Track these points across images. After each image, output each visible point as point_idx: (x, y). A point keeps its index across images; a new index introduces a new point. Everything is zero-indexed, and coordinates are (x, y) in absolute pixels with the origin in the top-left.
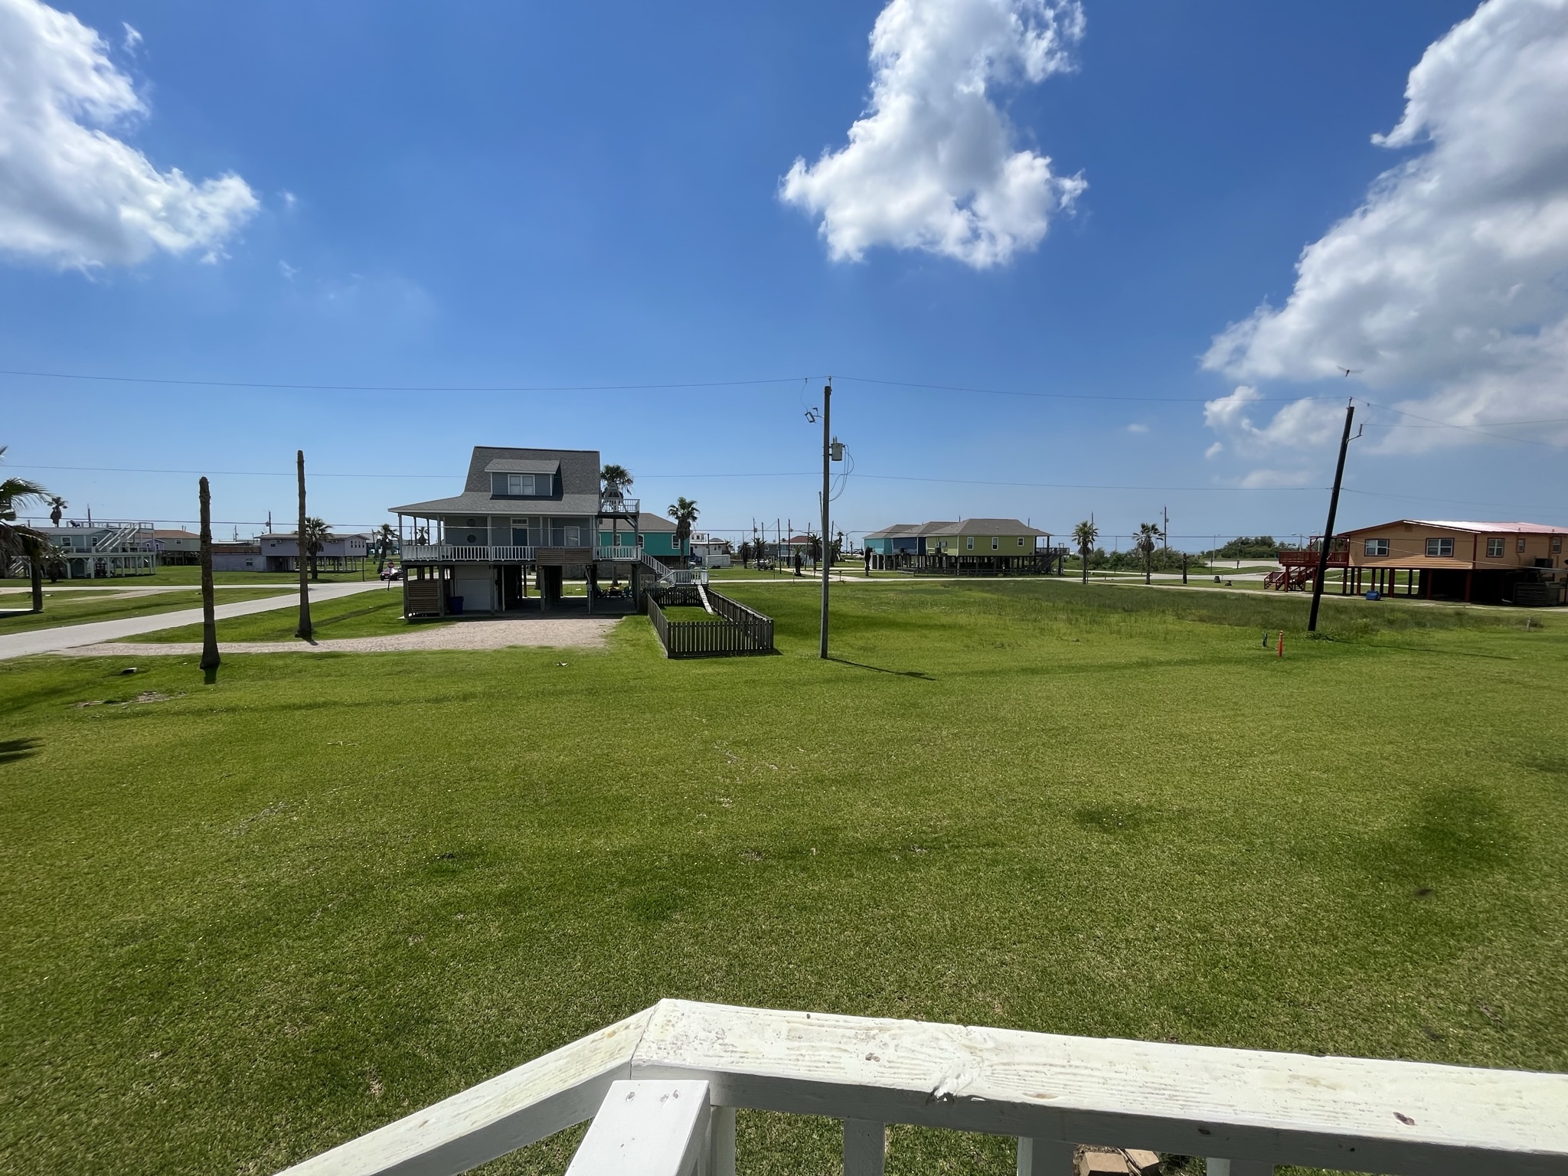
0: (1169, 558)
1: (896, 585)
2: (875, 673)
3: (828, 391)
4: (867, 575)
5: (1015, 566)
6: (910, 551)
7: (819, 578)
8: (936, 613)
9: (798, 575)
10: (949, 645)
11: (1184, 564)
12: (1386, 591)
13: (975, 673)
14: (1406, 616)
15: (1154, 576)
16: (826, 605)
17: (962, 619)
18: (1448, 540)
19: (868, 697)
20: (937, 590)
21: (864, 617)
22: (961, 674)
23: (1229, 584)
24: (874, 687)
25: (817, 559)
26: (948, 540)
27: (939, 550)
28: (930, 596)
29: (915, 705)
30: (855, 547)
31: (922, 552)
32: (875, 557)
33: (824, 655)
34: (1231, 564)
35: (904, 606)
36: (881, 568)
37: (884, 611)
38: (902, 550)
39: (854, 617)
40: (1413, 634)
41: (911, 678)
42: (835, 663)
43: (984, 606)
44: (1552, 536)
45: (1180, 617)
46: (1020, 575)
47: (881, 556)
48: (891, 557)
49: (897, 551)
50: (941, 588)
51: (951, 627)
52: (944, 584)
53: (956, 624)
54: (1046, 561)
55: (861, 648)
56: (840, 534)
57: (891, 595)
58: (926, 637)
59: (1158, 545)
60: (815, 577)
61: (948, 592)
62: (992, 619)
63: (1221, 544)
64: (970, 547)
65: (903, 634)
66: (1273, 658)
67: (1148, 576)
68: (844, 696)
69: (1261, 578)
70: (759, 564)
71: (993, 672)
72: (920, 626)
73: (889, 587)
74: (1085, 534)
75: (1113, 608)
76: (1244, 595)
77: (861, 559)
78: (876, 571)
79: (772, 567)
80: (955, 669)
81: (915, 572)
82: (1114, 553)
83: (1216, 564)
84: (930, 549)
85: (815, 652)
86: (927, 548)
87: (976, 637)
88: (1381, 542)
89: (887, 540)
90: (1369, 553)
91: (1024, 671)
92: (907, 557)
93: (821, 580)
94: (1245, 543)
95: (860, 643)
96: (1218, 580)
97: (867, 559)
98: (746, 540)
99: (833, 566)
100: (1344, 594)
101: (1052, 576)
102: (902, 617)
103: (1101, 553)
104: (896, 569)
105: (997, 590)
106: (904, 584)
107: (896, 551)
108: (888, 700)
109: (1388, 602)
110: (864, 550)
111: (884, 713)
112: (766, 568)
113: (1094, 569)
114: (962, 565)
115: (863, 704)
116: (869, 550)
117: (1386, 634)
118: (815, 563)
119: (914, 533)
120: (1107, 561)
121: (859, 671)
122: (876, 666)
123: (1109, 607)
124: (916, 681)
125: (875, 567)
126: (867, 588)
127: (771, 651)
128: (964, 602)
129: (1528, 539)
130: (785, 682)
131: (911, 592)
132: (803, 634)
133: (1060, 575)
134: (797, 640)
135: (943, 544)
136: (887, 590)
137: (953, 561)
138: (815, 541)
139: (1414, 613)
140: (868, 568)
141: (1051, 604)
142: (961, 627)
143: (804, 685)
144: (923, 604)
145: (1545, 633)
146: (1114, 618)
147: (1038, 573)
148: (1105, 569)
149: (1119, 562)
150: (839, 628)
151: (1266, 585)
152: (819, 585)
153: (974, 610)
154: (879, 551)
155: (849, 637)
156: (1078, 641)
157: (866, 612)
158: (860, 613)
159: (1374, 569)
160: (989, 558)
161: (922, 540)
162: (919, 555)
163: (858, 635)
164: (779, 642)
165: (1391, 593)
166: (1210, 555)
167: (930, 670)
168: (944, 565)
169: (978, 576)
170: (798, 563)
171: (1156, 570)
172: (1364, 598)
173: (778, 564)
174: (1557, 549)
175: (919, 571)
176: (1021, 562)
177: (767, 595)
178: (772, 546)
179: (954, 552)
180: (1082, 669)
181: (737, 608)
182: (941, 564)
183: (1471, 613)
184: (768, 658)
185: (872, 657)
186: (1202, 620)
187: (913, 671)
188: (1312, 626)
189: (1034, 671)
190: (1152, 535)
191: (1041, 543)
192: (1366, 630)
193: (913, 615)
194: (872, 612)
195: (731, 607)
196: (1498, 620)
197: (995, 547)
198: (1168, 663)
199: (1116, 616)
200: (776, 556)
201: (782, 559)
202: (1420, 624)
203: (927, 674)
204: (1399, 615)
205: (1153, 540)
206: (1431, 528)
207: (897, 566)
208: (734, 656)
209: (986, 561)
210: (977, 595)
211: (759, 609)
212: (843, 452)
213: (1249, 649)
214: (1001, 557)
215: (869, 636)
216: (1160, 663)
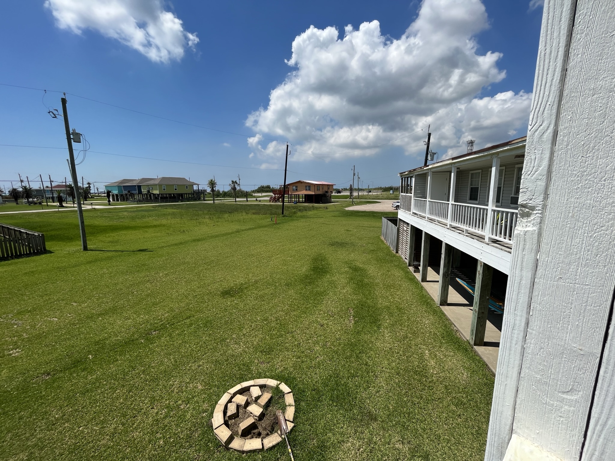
0: (242, 193)
1: (128, 208)
2: (120, 253)
3: (64, 101)
4: (110, 205)
5: (186, 197)
6: (133, 192)
7: (76, 207)
8: (151, 220)
9: (62, 206)
10: (159, 234)
11: (246, 195)
12: (298, 201)
13: (172, 245)
14: (303, 208)
15: (237, 199)
16: (82, 222)
17: (164, 222)
18: (309, 186)
19: (117, 266)
20: (150, 210)
21: (110, 226)
22: (166, 246)
23: (260, 201)
24: (120, 260)
25: (74, 198)
26: (153, 186)
27: (149, 191)
28: (147, 213)
29: (144, 265)
30: (100, 190)
31: (140, 192)
33: (85, 248)
34: (260, 194)
35: (133, 218)
36: (118, 200)
37: (121, 222)
38: (129, 192)
39: (103, 226)
40: (304, 213)
41: (140, 252)
42: (94, 252)
43: (174, 215)
44: (328, 185)
45: (247, 213)
46: (188, 201)
47: (117, 195)
48: (123, 195)
49: (126, 192)
50: (152, 208)
51: (159, 226)
53: (161, 224)
54: (198, 195)
55: (110, 242)
56: (89, 184)
57: (125, 213)
58: (147, 232)
59: (238, 188)
60: (74, 207)
61: (156, 210)
62: (178, 220)
63: (256, 188)
64: (164, 189)
65: (134, 232)
66: (274, 224)
67: (236, 199)
68: (103, 268)
69: (268, 199)
70: (28, 202)
71: (181, 243)
72: (143, 227)
73: (123, 210)
74: (212, 184)
75: (225, 212)
76: (264, 204)
79: (40, 203)
80: (163, 245)
81: (137, 202)
82: (223, 191)
83: (256, 195)
84: (144, 191)
85: (79, 248)
86: (142, 190)
87: (172, 229)
88: (296, 187)
89: (118, 186)
90: (293, 190)
91: (194, 241)
92: (132, 195)
93: (77, 209)
94: (263, 187)
95: (109, 239)
96: (257, 200)
97: (108, 196)
98: (15, 187)
99: (87, 201)
100: (289, 203)
101: (202, 201)
102: (133, 224)
103: (219, 191)
104: (127, 201)
105: (179, 208)
106: (132, 208)
108: (129, 265)
109: (299, 204)
111: (127, 272)
112: (35, 203)
113: (217, 198)
114: (161, 198)
115: (114, 270)
117: (299, 214)
119: (134, 184)
120: (221, 194)
121: (110, 254)
122: (120, 249)
123: (224, 211)
124: (144, 253)
126: (110, 211)
127: (44, 251)
128: (164, 214)
129: (324, 186)
130: (58, 268)
131: (137, 211)
132: (69, 239)
133: (204, 200)
134: (65, 243)
135: (151, 188)
136: (123, 211)
137: (157, 196)
138: (70, 186)
139: (304, 207)
140: (109, 201)
141: (202, 212)
142: (164, 226)
143: (73, 267)
144: (143, 217)
145: (328, 210)
146: (226, 216)
147: (195, 200)
148: (221, 197)
149: (225, 195)
150: (94, 233)
151: (270, 201)
152: (76, 211)
153: (169, 217)
154: (115, 192)
155: (101, 237)
156: (214, 226)
157: (111, 223)
158: (107, 224)
159: (295, 195)
160: (174, 194)
161: (139, 187)
162: (139, 194)
163: (107, 235)
164: (49, 245)
165: (299, 202)
166: (254, 192)
167: (150, 247)
168: (152, 198)
169: (169, 202)
170: (61, 200)
171: (238, 197)
172: (293, 204)
173: (45, 201)
174: (329, 188)
175: (139, 202)
176: (188, 195)
177: (38, 219)
178: (37, 190)
179: (156, 192)
180: (217, 236)
181: (12, 229)
182: (150, 198)
183: (315, 206)
184: (43, 256)
185: (117, 245)
186: (254, 214)
187: (142, 249)
188: (283, 213)
189: (198, 240)
190: (236, 185)
191: (195, 188)
192: (295, 213)
193: (138, 222)
194: (115, 223)
195: (6, 230)
196: (320, 208)
197: (176, 189)
198: (245, 230)
199: (226, 215)
200: (43, 196)
201: (47, 198)
202: (306, 210)
203: (149, 249)
204: (301, 208)
205: (236, 186)
206: (306, 183)
207: (127, 199)
208: (13, 259)
209: (172, 195)
210: (170, 211)
211: (32, 229)
212: (81, 138)
213: (268, 222)
214: (179, 194)
215: (114, 236)
216: (243, 230)
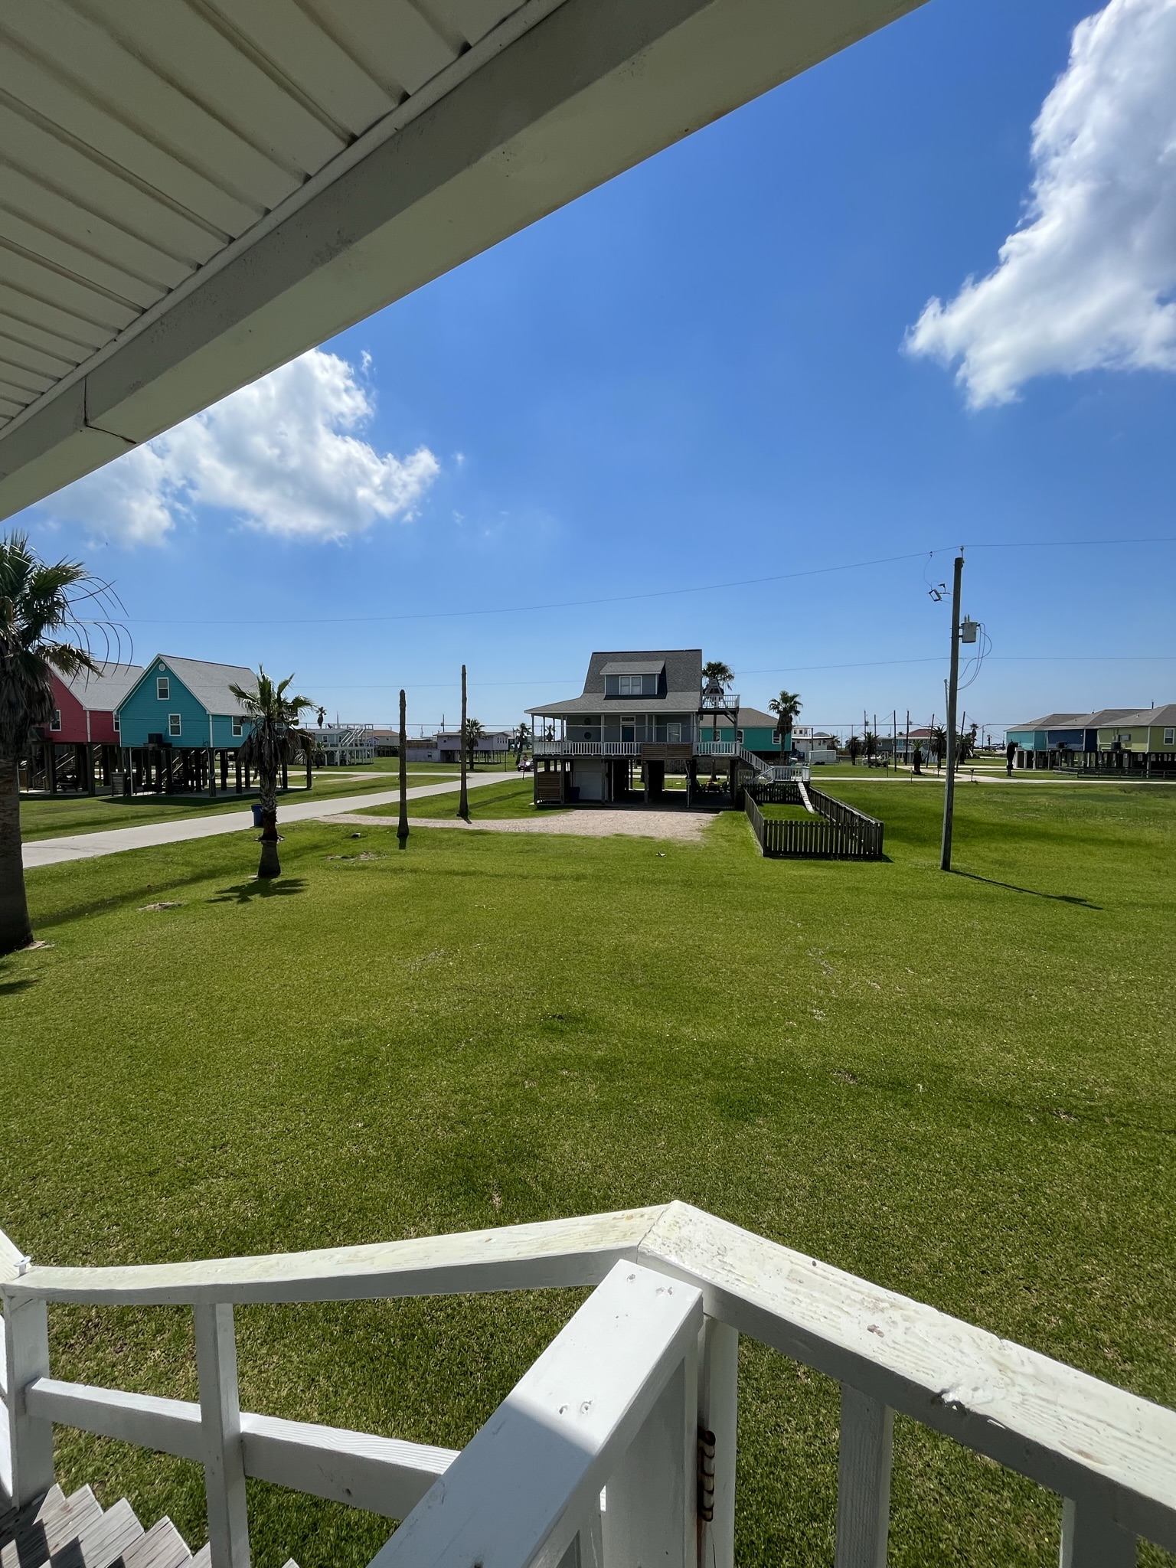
1: (1051, 788)
2: (1014, 893)
3: (959, 563)
4: (1009, 775)
6: (1073, 746)
7: (943, 777)
8: (1109, 825)
9: (918, 773)
10: (1127, 867)
16: (950, 810)
17: (1151, 834)
19: (1002, 920)
20: (1113, 796)
21: (1003, 826)
22: (1144, 906)
24: (1011, 910)
25: (941, 756)
26: (1131, 732)
27: (1117, 746)
28: (1100, 804)
29: (1070, 938)
30: (994, 742)
31: (1091, 746)
32: (1021, 754)
33: (946, 866)
35: (1060, 814)
36: (1029, 766)
37: (1030, 819)
38: (1061, 745)
39: (988, 824)
41: (1066, 903)
42: (960, 877)
47: (1030, 754)
48: (1044, 753)
49: (1054, 746)
50: (1119, 793)
51: (1131, 844)
52: (1123, 788)
53: (1140, 841)
55: (996, 862)
56: (974, 726)
57: (1043, 800)
58: (1091, 854)
60: (938, 776)
61: (1130, 799)
64: (1169, 741)
65: (1055, 848)
68: (971, 917)
70: (869, 761)
72: (1083, 840)
73: (1039, 790)
77: (1001, 755)
78: (1021, 770)
79: (885, 764)
80: (1134, 898)
81: (1079, 772)
84: (1104, 744)
85: (934, 862)
86: (1099, 743)
89: (1038, 733)
92: (1068, 754)
93: (944, 780)
95: (995, 855)
97: (1010, 755)
98: (855, 735)
99: (964, 764)
102: (1057, 827)
104: (1051, 768)
106: (1062, 787)
107: (1050, 747)
108: (1030, 927)
110: (1006, 746)
111: (1024, 942)
112: (878, 765)
114: (1154, 765)
115: (995, 928)
116: (1012, 747)
118: (939, 760)
119: (1080, 724)
121: (991, 889)
122: (1015, 884)
124: (1074, 907)
125: (1020, 765)
126: (1008, 790)
127: (878, 856)
128: (1156, 813)
130: (895, 892)
131: (1072, 796)
132: (919, 840)
134: (912, 848)
135: (1125, 738)
136: (1036, 794)
137: (1140, 759)
138: (939, 734)
140: (1010, 767)
142: (1148, 845)
143: (919, 898)
144: (1090, 813)
150: (967, 836)
152: (942, 785)
154: (1027, 746)
155: (981, 848)
157: (1005, 819)
158: (996, 820)
161: (1092, 734)
162: (1086, 751)
163: (993, 845)
164: (889, 847)
167: (1095, 896)
168: (1126, 765)
170: (918, 760)
173: (892, 760)
175: (1086, 772)
177: (877, 795)
178: (885, 741)
179: (1142, 748)
181: (841, 808)
182: (1120, 762)
184: (876, 864)
185: (1012, 873)
187: (1070, 895)
193: (1073, 825)
194: (1015, 820)
195: (835, 807)
200: (891, 752)
201: (899, 755)
203: (1091, 900)
207: (1054, 764)
208: (835, 859)
211: (868, 811)
212: (978, 632)
215: (1009, 849)
